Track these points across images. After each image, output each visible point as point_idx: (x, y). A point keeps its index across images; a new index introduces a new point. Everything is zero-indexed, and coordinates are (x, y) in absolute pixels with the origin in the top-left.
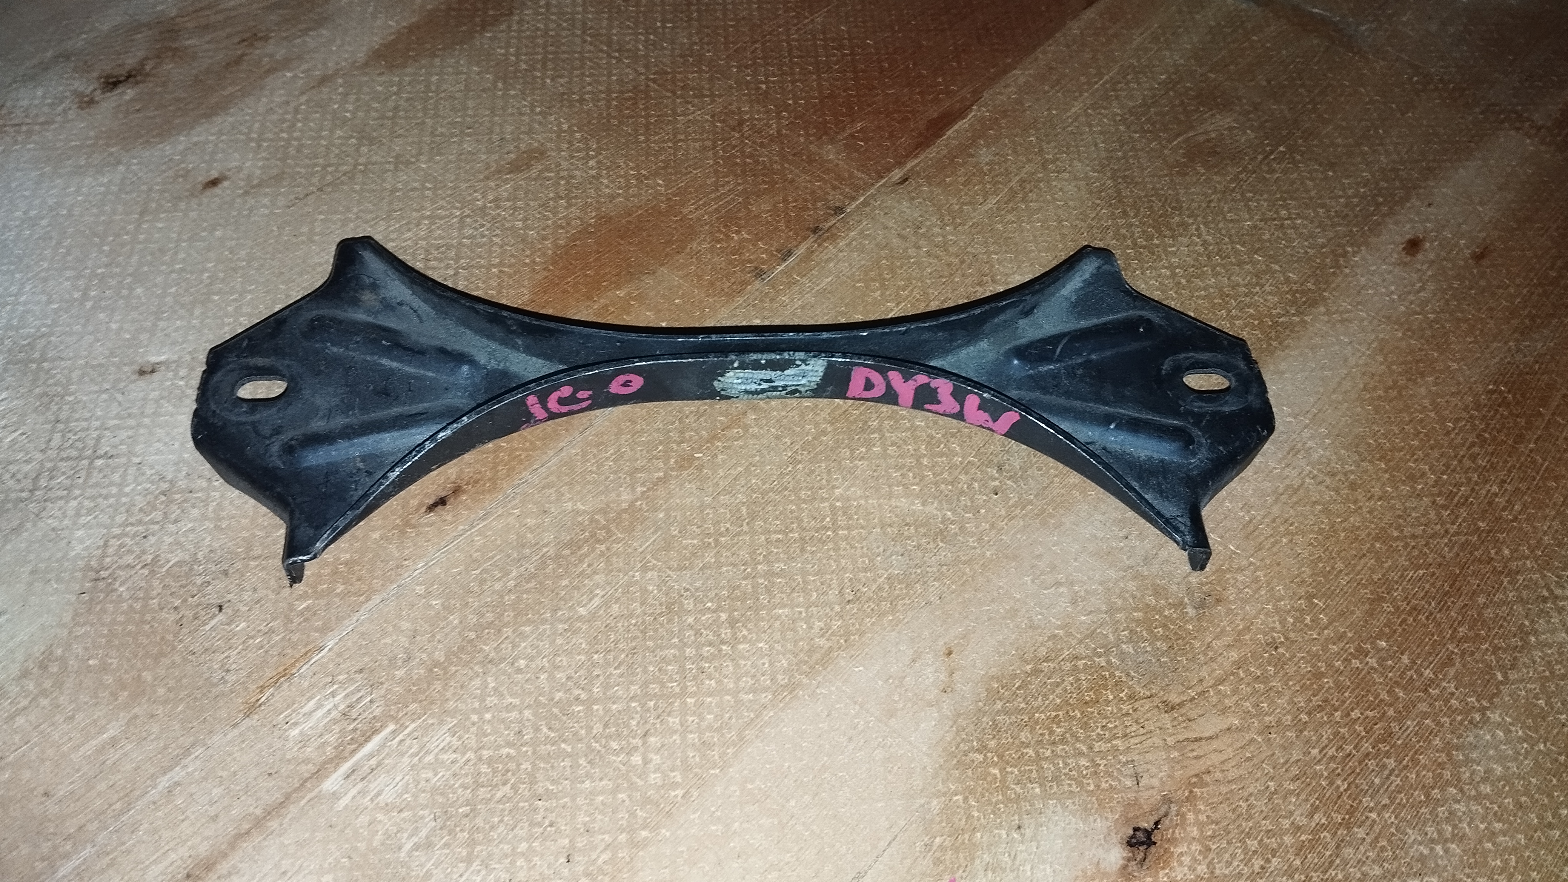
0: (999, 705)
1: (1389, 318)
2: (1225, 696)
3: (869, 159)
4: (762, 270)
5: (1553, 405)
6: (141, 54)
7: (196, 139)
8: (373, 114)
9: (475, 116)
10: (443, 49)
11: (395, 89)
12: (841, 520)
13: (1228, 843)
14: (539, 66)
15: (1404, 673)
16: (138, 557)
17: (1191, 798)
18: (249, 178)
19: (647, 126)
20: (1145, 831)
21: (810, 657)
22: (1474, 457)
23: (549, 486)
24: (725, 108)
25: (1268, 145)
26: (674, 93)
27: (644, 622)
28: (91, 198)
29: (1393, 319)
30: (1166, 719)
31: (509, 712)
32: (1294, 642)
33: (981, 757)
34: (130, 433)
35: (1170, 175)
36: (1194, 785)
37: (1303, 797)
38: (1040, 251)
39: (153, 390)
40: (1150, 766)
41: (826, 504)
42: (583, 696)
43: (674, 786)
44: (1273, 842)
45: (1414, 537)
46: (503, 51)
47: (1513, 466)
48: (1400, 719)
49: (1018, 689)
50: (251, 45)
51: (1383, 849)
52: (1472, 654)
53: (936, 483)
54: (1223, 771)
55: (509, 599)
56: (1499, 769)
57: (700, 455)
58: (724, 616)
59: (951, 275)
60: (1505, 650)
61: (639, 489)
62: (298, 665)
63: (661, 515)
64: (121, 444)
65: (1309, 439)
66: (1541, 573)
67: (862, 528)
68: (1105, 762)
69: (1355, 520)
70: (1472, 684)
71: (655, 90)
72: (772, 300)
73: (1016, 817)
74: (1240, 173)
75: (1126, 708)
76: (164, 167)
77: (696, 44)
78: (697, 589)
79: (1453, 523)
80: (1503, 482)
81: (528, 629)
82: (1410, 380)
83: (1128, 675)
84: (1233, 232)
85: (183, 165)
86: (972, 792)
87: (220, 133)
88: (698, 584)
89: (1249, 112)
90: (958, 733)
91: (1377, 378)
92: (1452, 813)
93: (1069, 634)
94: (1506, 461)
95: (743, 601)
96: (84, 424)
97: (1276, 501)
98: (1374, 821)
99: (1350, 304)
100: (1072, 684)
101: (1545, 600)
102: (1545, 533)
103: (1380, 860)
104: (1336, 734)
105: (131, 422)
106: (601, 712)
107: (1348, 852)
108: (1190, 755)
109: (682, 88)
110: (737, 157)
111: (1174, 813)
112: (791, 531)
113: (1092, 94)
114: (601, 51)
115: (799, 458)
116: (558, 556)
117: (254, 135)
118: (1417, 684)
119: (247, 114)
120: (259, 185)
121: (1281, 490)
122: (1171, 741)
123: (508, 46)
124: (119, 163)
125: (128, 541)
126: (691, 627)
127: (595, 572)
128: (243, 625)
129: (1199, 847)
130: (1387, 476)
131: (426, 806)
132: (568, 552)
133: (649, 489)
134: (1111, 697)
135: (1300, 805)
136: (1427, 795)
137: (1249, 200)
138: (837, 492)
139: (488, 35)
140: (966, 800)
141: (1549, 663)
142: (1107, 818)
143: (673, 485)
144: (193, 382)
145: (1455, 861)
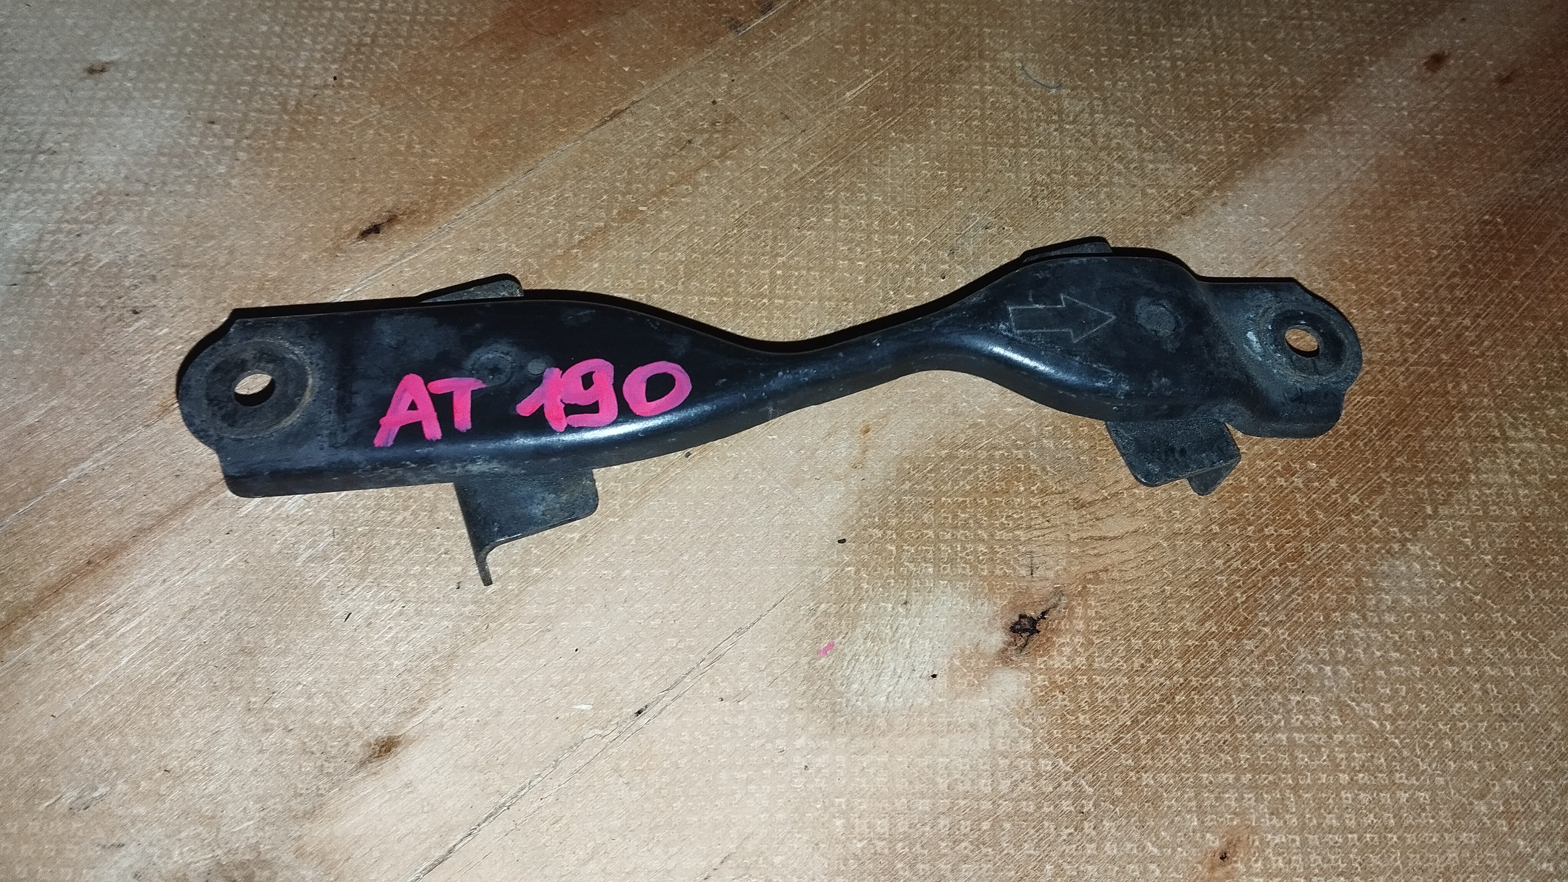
0: (907, 486)
1: (1393, 134)
2: (1139, 499)
4: (738, 22)
5: (1551, 242)
12: (779, 290)
13: (1112, 639)
15: (1329, 495)
16: (71, 254)
17: (1083, 593)
20: (1031, 618)
22: (1452, 288)
23: (487, 224)
29: (1398, 136)
30: (1074, 516)
33: (880, 534)
34: (74, 131)
36: (1090, 581)
37: (1198, 604)
38: (1035, 30)
39: (101, 89)
40: (1048, 559)
41: (767, 271)
44: (1158, 644)
47: (1492, 301)
48: (1314, 540)
49: (930, 472)
51: (1269, 663)
52: (1405, 485)
53: (883, 261)
54: (1121, 571)
56: (1407, 600)
57: (644, 209)
59: (936, 46)
60: (1440, 485)
61: (577, 238)
63: (596, 266)
64: (64, 141)
66: (1496, 412)
67: (799, 299)
68: (1004, 550)
70: (1399, 514)
72: (744, 55)
73: (905, 593)
75: (1034, 501)
79: (1414, 352)
80: (1478, 316)
82: (1402, 201)
83: (1044, 469)
84: (1246, 27)
90: (860, 509)
91: (1367, 196)
92: (1349, 637)
93: (991, 425)
94: (1485, 296)
96: (32, 118)
98: (1266, 635)
99: (1355, 116)
100: (985, 473)
101: (1495, 439)
102: (1510, 372)
103: (1264, 673)
104: (1244, 548)
105: (76, 120)
107: (1233, 661)
108: (1092, 553)
111: (1063, 606)
115: (746, 221)
118: (1340, 508)
122: (1074, 537)
125: (61, 236)
128: (166, 330)
129: (1082, 641)
130: (1355, 297)
131: (327, 522)
133: (587, 238)
134: (1022, 489)
135: (1193, 611)
136: (1327, 617)
138: (780, 260)
140: (857, 572)
141: (1485, 503)
142: (995, 604)
143: (612, 236)
144: (140, 85)
145: (1343, 683)
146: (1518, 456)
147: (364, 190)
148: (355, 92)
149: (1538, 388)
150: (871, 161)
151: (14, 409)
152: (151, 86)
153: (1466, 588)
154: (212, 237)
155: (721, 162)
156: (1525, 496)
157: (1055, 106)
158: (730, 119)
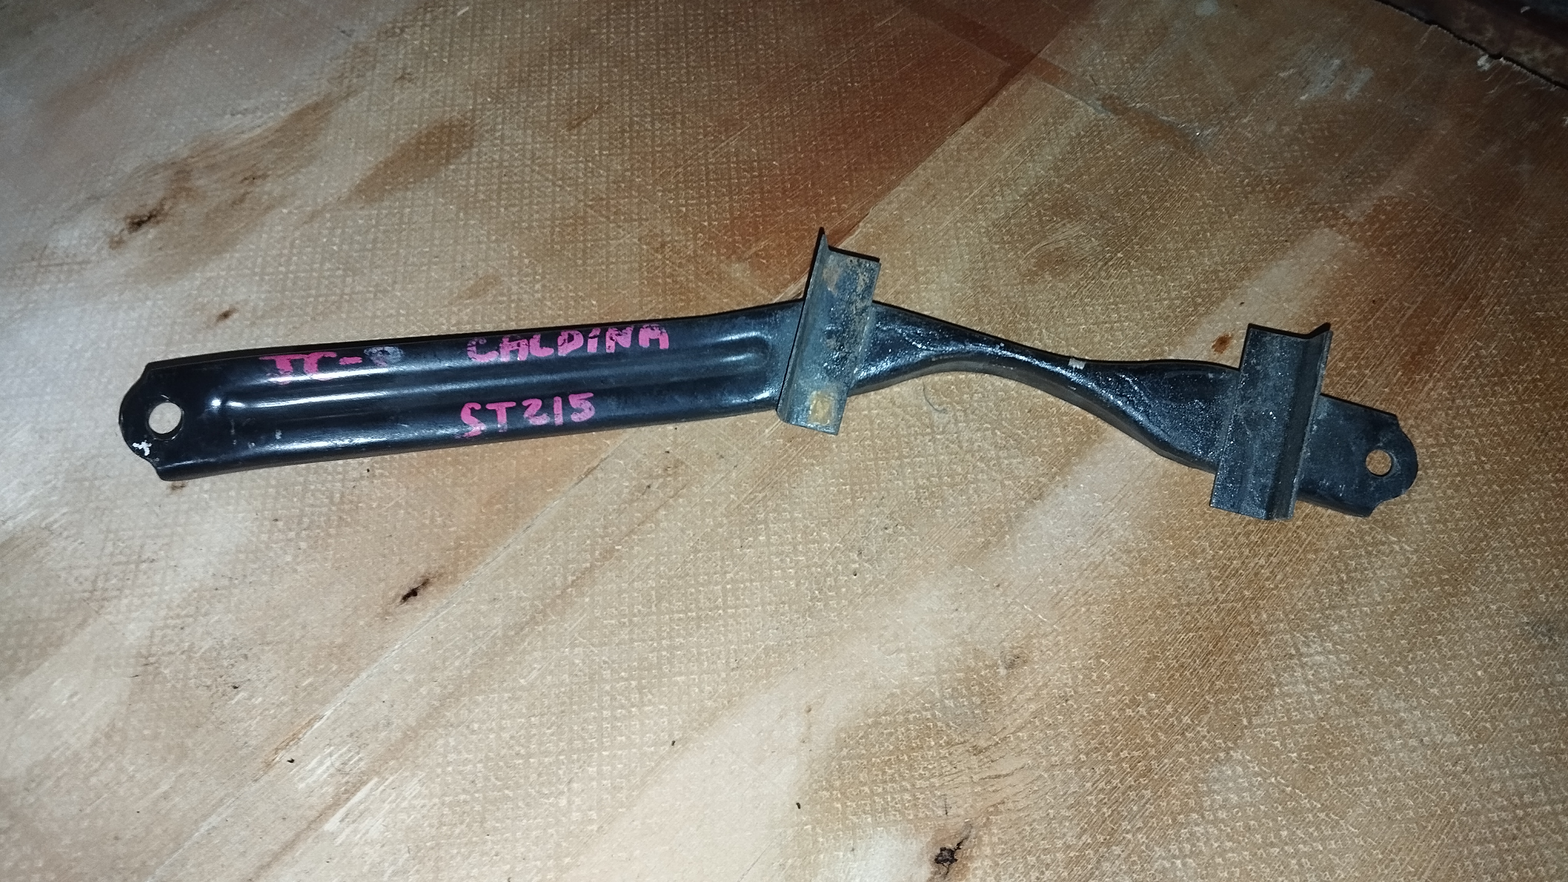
0: (845, 752)
2: (1023, 741)
3: (770, 276)
6: (160, 195)
7: (209, 275)
8: (356, 246)
9: (441, 245)
10: (415, 182)
11: (374, 222)
12: (731, 601)
13: (1013, 859)
14: (495, 197)
15: (1167, 719)
16: (178, 645)
17: (988, 824)
18: (255, 309)
19: (584, 251)
20: (950, 850)
21: (700, 716)
22: (1248, 534)
23: (499, 577)
24: (651, 231)
25: (1108, 252)
26: (608, 218)
27: (571, 690)
28: (125, 332)
30: (974, 761)
31: (464, 765)
32: (1081, 695)
33: (827, 794)
34: (166, 540)
35: (1022, 283)
36: (991, 813)
37: (1075, 822)
39: (184, 503)
40: (957, 799)
41: (719, 587)
42: (523, 752)
43: (591, 821)
44: (1048, 859)
45: (1189, 605)
46: (464, 183)
48: (1159, 757)
49: (860, 738)
50: (252, 183)
51: (1134, 863)
52: (1225, 703)
53: (808, 567)
54: (1014, 802)
55: (466, 672)
56: (1234, 798)
57: (620, 547)
58: (634, 683)
60: (1252, 700)
61: (570, 578)
62: (304, 731)
63: (587, 600)
64: (160, 550)
65: (1113, 521)
66: (1291, 634)
67: (747, 606)
68: (923, 796)
69: (1142, 591)
70: (1222, 728)
71: (592, 216)
73: (851, 841)
74: (1082, 279)
75: (943, 752)
76: (184, 302)
77: (628, 170)
78: (613, 662)
79: (1223, 592)
80: (1271, 555)
81: (480, 698)
83: (948, 725)
84: (1069, 335)
85: (200, 300)
86: (819, 822)
87: (229, 268)
88: (615, 657)
89: (1096, 220)
90: (811, 776)
92: (1192, 834)
93: (904, 693)
94: (1275, 537)
95: (649, 670)
96: (131, 533)
97: (1080, 577)
98: (1129, 841)
100: (903, 734)
101: (1291, 657)
102: (1299, 599)
104: (1106, 771)
105: (167, 531)
106: (536, 765)
107: (1106, 865)
108: (991, 789)
109: (615, 213)
110: (658, 277)
111: (973, 836)
112: (691, 611)
113: (962, 208)
114: (547, 179)
115: (699, 547)
116: (505, 635)
117: (257, 270)
118: (1176, 729)
119: (251, 250)
120: (263, 317)
121: (1085, 567)
122: (976, 778)
123: (469, 177)
124: (147, 298)
125: (169, 631)
126: (608, 693)
127: (534, 650)
128: (260, 699)
129: (990, 863)
130: (1173, 552)
131: (403, 842)
132: (513, 633)
133: (578, 578)
134: (933, 743)
135: (1072, 828)
136: (1174, 820)
137: (1087, 305)
138: (728, 576)
139: (452, 167)
140: (814, 828)
141: (1288, 710)
142: (921, 841)
143: (597, 573)
144: (215, 495)
145: (1191, 872)
146: (1311, 668)
147: (402, 561)
148: (384, 479)
149: (1322, 610)
150: (790, 485)
151: (151, 780)
152: (224, 495)
153: (1279, 782)
154: (288, 616)
155: (675, 501)
156: (1320, 701)
157: (927, 421)
158: (678, 464)
